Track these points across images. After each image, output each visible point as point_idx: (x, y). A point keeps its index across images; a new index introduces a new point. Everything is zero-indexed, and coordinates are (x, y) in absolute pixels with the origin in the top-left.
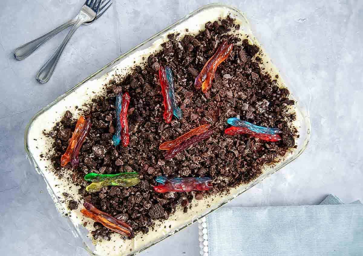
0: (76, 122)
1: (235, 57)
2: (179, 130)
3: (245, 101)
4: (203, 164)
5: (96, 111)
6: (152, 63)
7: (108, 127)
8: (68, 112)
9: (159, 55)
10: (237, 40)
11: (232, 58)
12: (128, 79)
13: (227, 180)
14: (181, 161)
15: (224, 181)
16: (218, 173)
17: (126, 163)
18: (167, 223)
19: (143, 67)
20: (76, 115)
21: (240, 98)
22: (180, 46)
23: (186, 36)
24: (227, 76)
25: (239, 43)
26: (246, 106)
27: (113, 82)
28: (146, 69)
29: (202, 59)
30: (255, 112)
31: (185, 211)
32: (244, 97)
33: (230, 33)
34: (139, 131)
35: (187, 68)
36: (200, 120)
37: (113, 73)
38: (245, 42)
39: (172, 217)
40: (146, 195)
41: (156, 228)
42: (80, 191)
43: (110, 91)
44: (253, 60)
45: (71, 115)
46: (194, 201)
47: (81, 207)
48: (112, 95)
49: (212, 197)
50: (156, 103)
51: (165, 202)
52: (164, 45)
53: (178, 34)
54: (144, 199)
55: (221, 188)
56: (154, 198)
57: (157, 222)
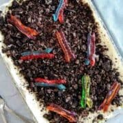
0: (50, 111)
1: (18, 14)
2: (59, 50)
3: (45, 11)
4: (80, 38)
5: (44, 99)
6: (18, 63)
7: (55, 92)
8: (44, 116)
9: (14, 59)
10: (8, 13)
11: (19, 16)
12: (27, 79)
13: (90, 24)
14: (77, 50)
15: (91, 26)
16: (86, 29)
17: (77, 83)
18: (114, 61)
19: (20, 69)
20: (46, 111)
21: (43, 13)
22: (10, 46)
23: (4, 42)
24: (29, 20)
25: (11, 12)
26: (48, 10)
27: (28, 88)
28: (21, 67)
29: (18, 34)
30: (51, 6)
31: (107, 50)
32: (42, 11)
33: (4, 17)
34: (58, 74)
35: (23, 43)
36: (54, 37)
37: (22, 87)
38: (10, 8)
39: (111, 58)
40: (96, 72)
41: (116, 68)
42: (92, 112)
43: (33, 90)
44: (21, 4)
45: (46, 114)
46: (102, 44)
47: (101, 112)
48: (36, 89)
49: (100, 33)
50: (42, 63)
51: (101, 62)
52: (8, 56)
53: (3, 47)
54: (99, 74)
55: (95, 27)
56: (98, 67)
57: (113, 67)
